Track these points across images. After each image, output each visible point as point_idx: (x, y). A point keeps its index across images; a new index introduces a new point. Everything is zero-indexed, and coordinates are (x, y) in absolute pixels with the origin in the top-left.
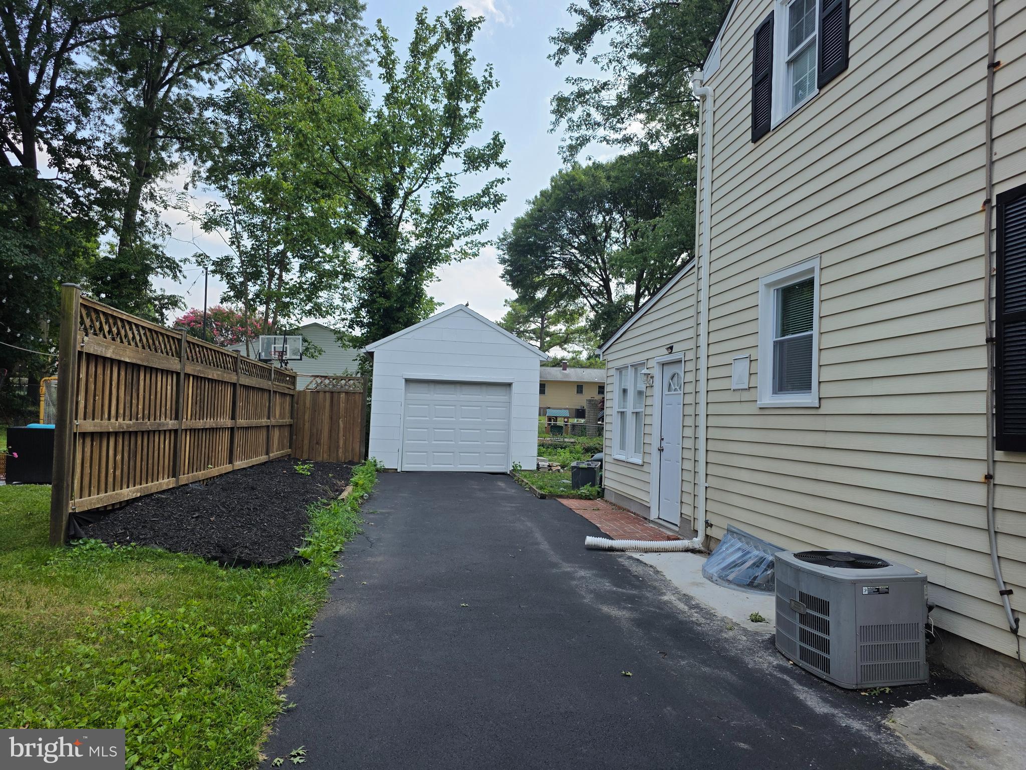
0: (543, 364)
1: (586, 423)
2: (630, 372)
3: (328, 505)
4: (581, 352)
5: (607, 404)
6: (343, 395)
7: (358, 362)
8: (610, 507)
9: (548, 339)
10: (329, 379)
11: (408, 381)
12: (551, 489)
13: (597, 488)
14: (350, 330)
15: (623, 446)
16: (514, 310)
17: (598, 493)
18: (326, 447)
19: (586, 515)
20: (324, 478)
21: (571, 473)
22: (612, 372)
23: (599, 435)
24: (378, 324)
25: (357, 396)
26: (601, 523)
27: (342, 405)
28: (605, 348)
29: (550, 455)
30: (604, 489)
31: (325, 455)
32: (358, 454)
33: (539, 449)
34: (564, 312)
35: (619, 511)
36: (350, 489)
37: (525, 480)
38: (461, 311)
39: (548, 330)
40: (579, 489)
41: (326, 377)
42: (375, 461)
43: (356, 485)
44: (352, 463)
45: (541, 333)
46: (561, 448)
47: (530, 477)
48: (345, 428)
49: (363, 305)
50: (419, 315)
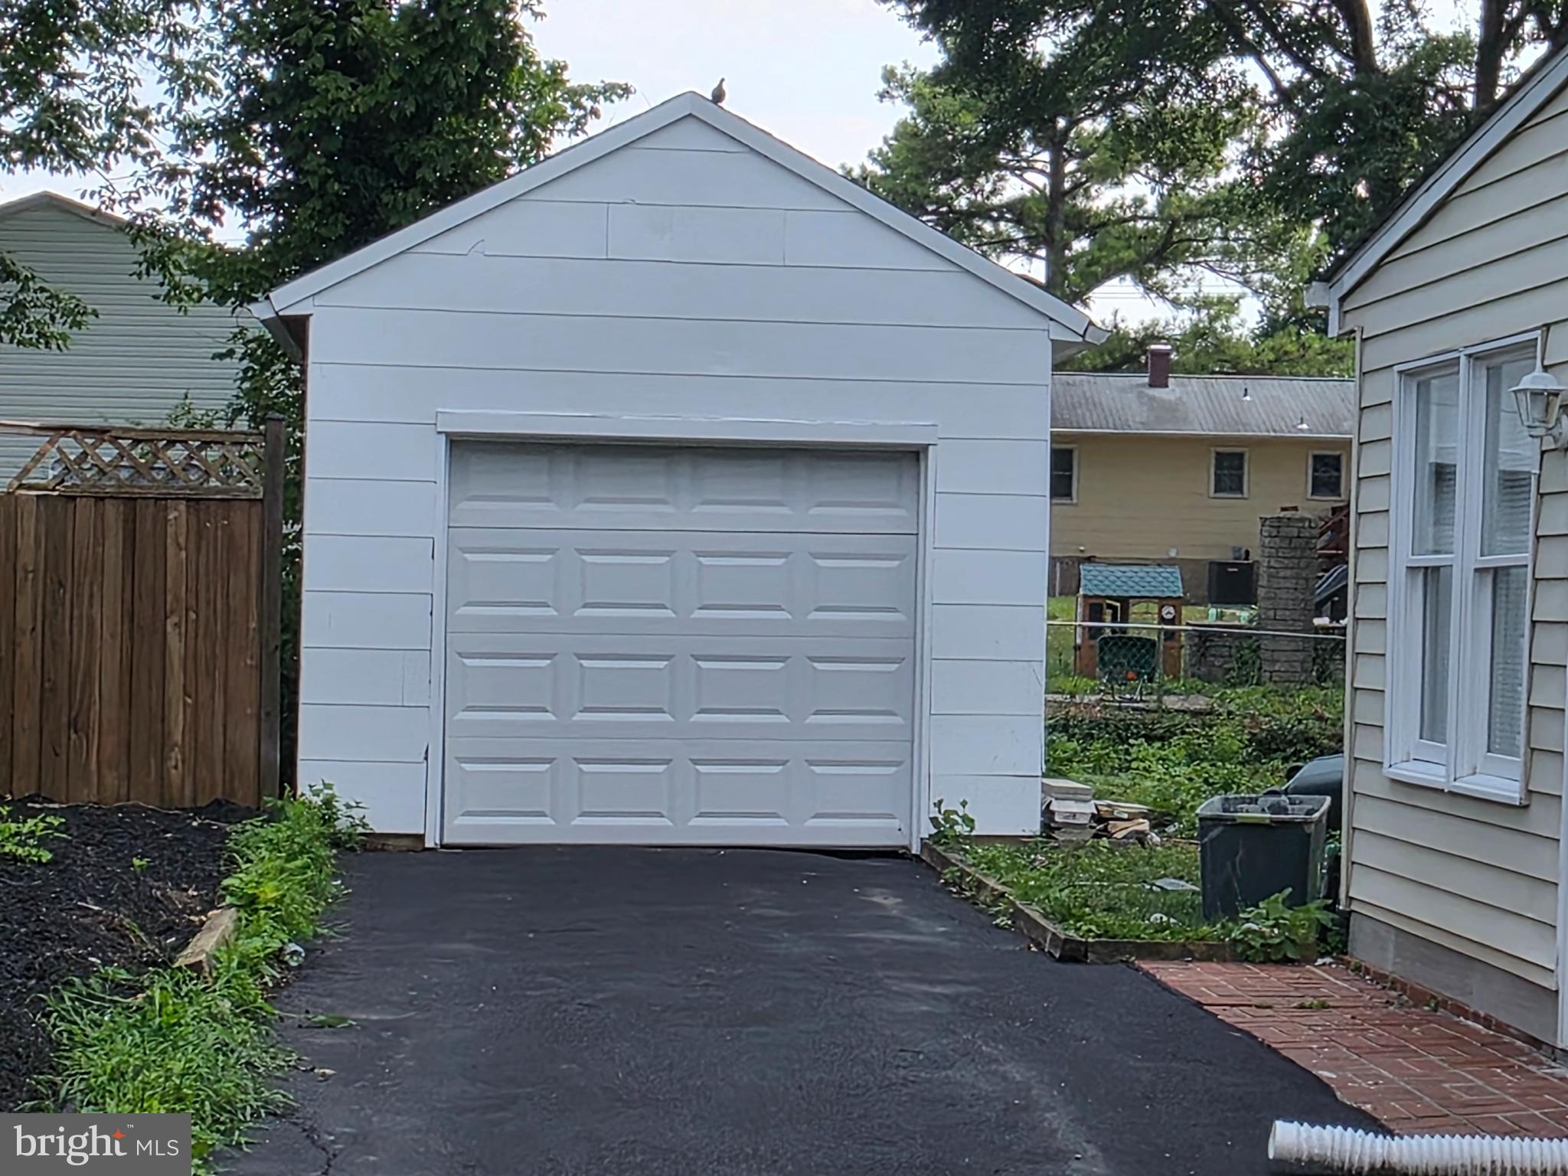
0: (1065, 361)
1: (1260, 622)
2: (1469, 387)
3: (133, 990)
4: (1231, 305)
5: (1363, 534)
6: (177, 513)
7: (235, 366)
8: (1371, 994)
9: (1081, 245)
10: (114, 440)
11: (462, 446)
12: (1110, 919)
13: (1315, 911)
14: (202, 222)
15: (1433, 725)
16: (926, 113)
17: (1323, 930)
18: (110, 742)
19: (1270, 1032)
20: (113, 877)
21: (1196, 850)
22: (1382, 388)
23: (1322, 677)
24: (322, 192)
25: (238, 516)
26: (1333, 1061)
27: (176, 558)
28: (1349, 279)
29: (1097, 769)
30: (1347, 915)
31: (110, 779)
32: (252, 769)
33: (1050, 744)
34: (1156, 123)
35: (1415, 1014)
36: (223, 921)
37: (991, 882)
38: (691, 125)
39: (1081, 202)
40: (1235, 919)
41: (99, 433)
42: (328, 803)
43: (250, 903)
44: (225, 810)
45: (1048, 221)
46: (1150, 739)
47: (1013, 867)
48: (191, 659)
49: (252, 110)
50: (504, 144)
